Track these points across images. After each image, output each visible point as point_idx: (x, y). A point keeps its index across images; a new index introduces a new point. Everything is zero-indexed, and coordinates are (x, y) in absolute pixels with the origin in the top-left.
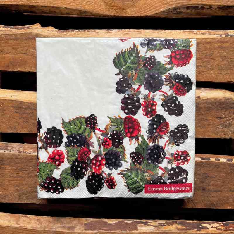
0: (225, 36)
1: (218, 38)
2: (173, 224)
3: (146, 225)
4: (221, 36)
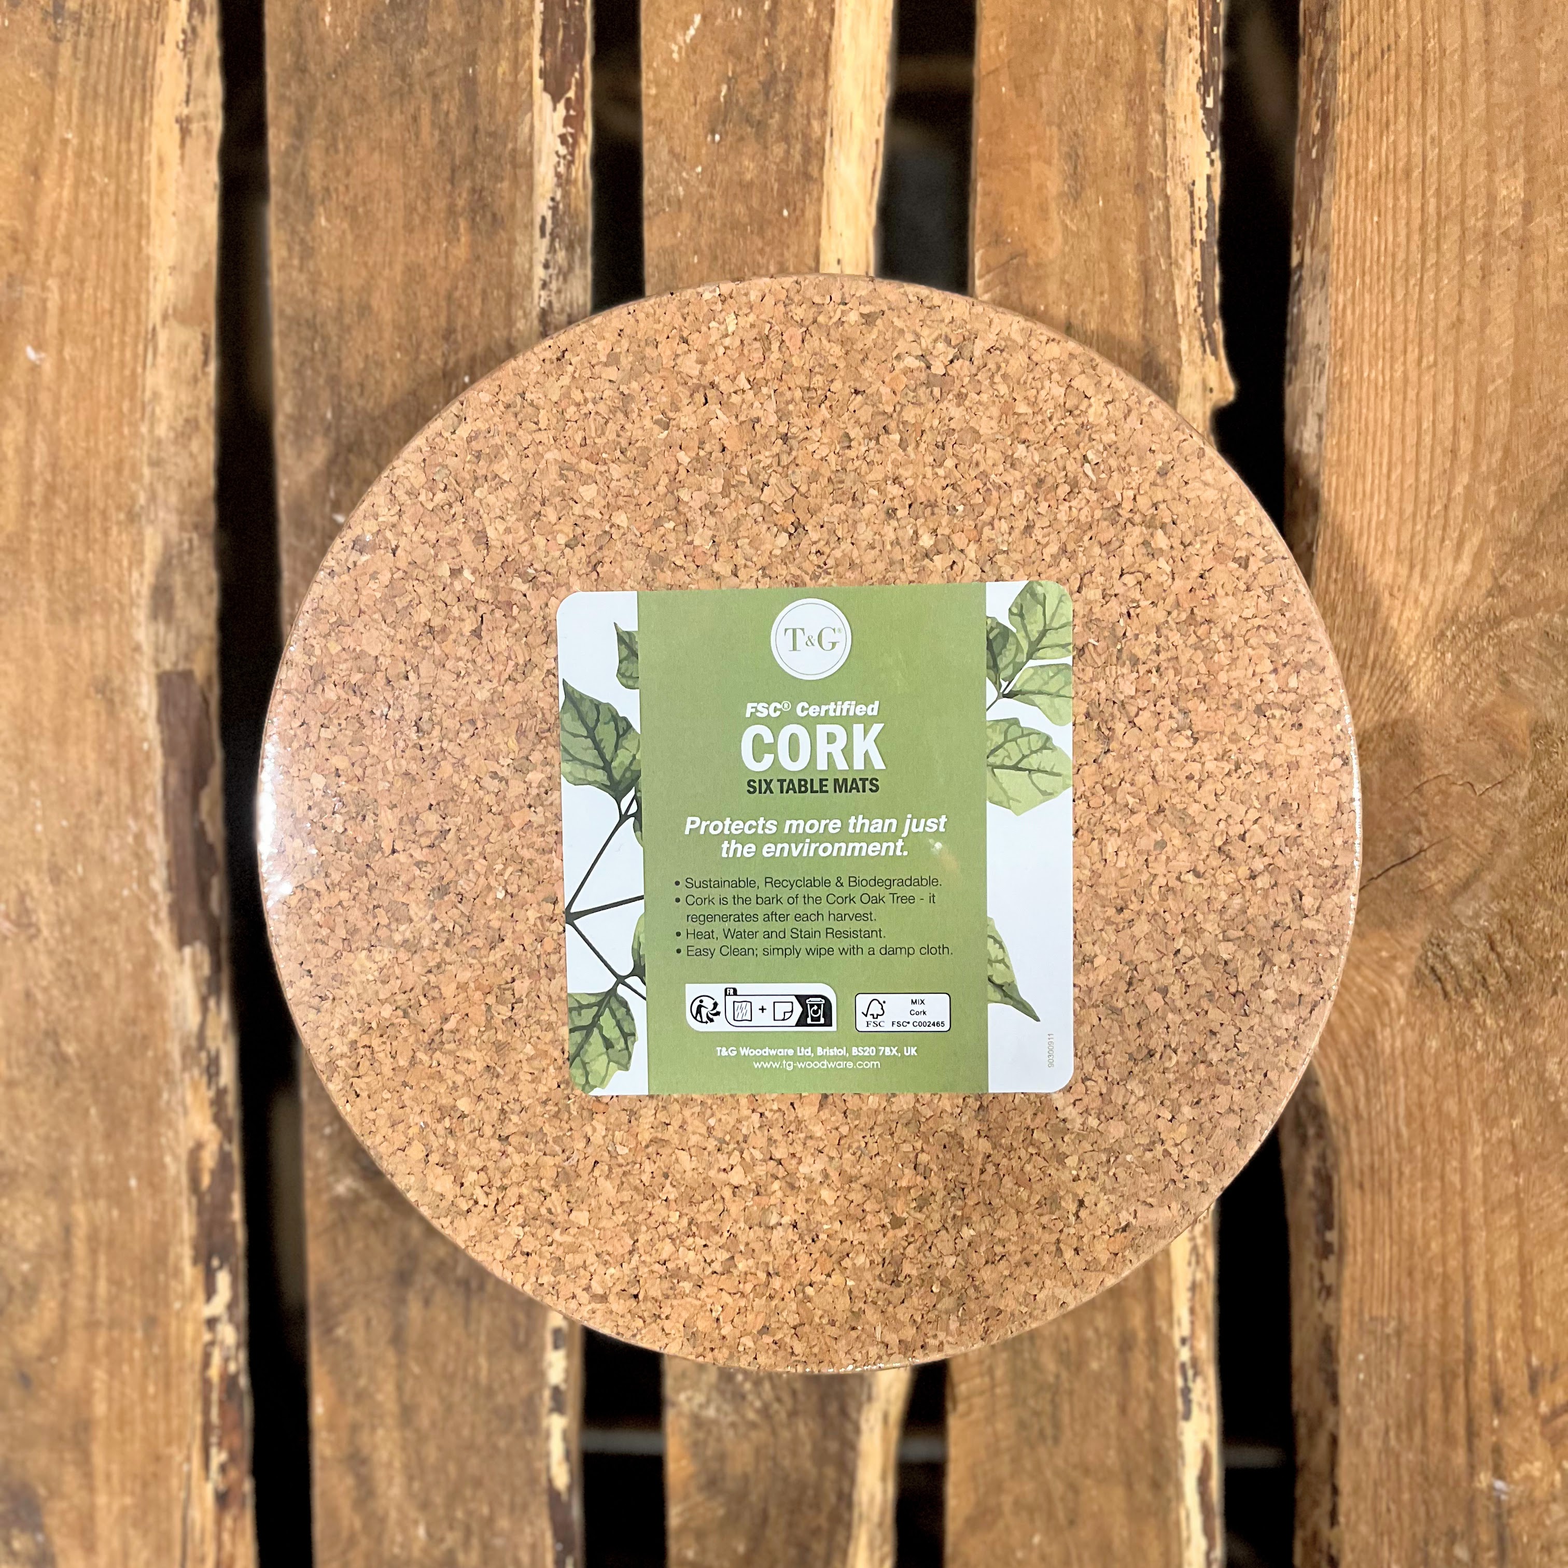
0: (1183, 1366)
1: (1171, 1325)
2: (219, 1127)
3: (204, 989)
4: (1184, 1341)
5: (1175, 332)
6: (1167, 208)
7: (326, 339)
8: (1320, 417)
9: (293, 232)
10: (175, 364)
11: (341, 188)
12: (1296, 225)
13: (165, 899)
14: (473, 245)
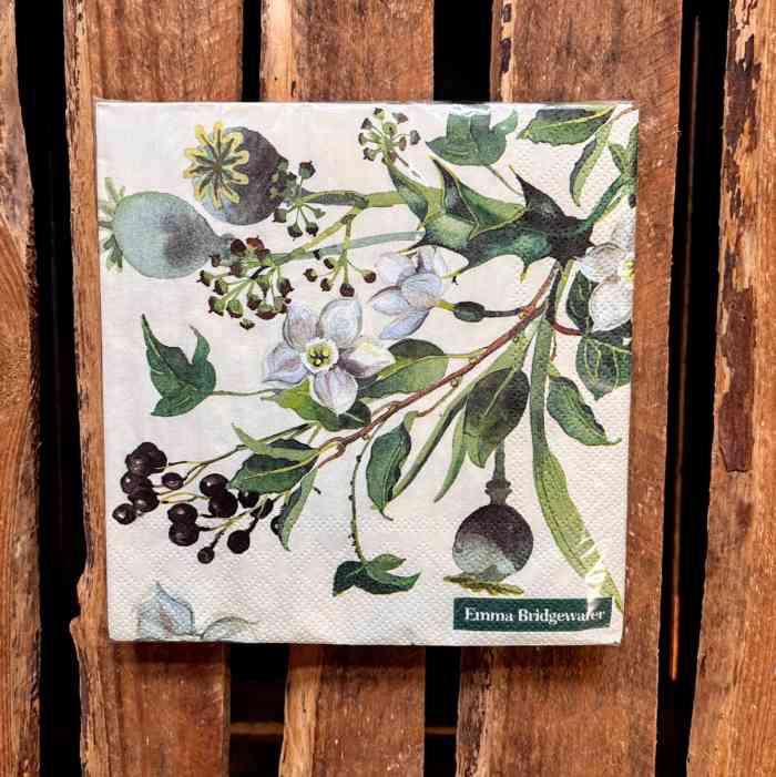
1: (88, 28)
2: (734, 163)
3: (737, 259)
5: (101, 667)
6: (107, 736)
7: (626, 675)
8: (14, 615)
9: (643, 738)
10: (723, 661)
11: (610, 762)
12: (36, 722)
13: (758, 322)
14: (531, 726)
